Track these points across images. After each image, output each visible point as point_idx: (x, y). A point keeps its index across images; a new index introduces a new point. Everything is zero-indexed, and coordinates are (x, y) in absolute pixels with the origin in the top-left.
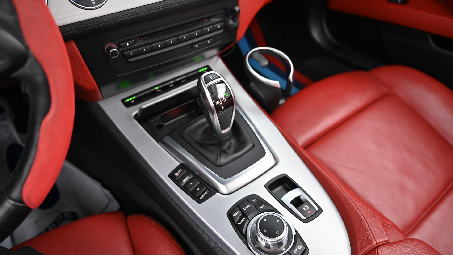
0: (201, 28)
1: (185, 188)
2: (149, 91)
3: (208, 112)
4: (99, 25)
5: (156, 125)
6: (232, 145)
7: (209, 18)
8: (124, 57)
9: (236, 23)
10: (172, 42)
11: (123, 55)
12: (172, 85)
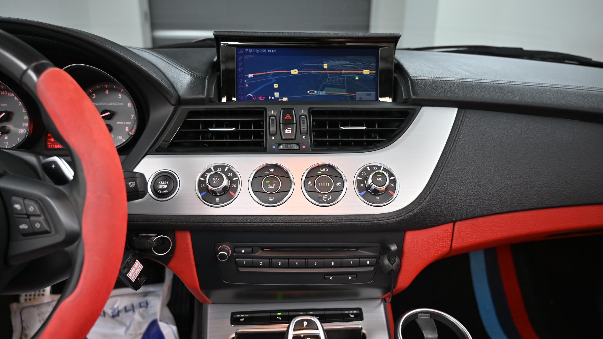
2: (268, 315)
4: (215, 223)
7: (357, 248)
8: (236, 264)
9: (392, 266)
10: (297, 264)
11: (233, 262)
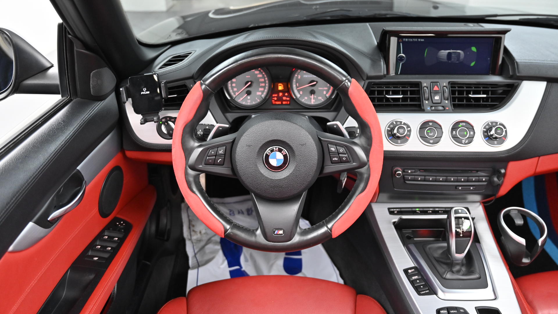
0: (468, 177)
1: (413, 283)
2: (410, 209)
3: (449, 235)
4: (398, 155)
5: (407, 235)
6: (461, 271)
7: (477, 171)
8: (404, 179)
9: (499, 181)
10: (441, 180)
11: (404, 178)
12: (431, 212)
